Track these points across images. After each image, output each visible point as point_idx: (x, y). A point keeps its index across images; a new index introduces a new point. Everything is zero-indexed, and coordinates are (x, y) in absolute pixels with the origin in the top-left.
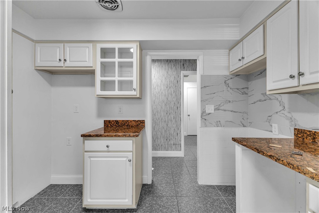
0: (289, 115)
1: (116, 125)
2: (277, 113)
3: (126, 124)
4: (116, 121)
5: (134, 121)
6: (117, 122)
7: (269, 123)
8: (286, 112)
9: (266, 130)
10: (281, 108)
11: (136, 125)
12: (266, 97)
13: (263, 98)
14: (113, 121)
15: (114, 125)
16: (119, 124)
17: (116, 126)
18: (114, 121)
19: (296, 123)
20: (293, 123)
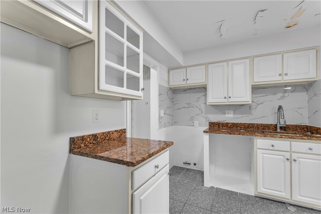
0: (205, 116)
1: (94, 142)
2: (197, 115)
3: (107, 138)
4: (93, 135)
5: (116, 131)
6: (95, 136)
7: (192, 121)
8: (203, 114)
9: (189, 126)
10: (200, 112)
11: (118, 136)
12: (189, 105)
13: (187, 106)
14: (89, 136)
15: (90, 143)
16: (98, 140)
17: (94, 144)
18: (91, 137)
19: (209, 119)
20: (207, 120)
